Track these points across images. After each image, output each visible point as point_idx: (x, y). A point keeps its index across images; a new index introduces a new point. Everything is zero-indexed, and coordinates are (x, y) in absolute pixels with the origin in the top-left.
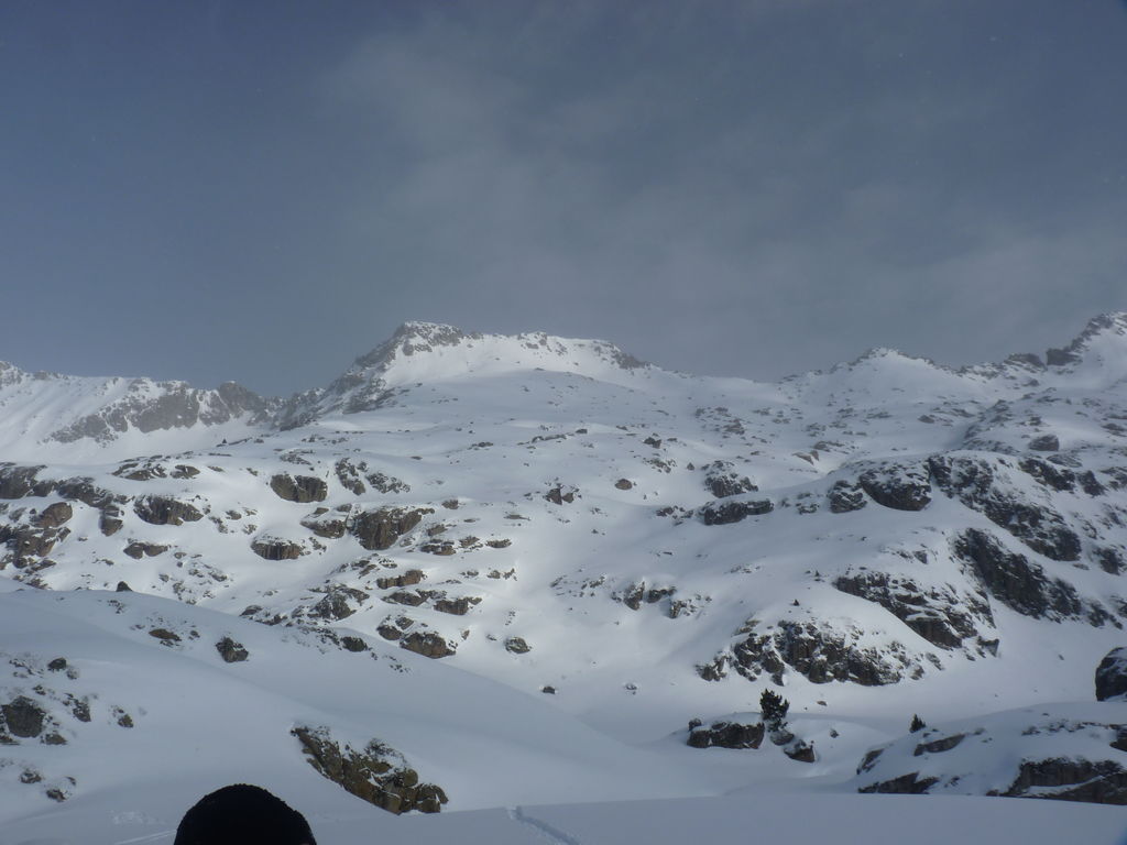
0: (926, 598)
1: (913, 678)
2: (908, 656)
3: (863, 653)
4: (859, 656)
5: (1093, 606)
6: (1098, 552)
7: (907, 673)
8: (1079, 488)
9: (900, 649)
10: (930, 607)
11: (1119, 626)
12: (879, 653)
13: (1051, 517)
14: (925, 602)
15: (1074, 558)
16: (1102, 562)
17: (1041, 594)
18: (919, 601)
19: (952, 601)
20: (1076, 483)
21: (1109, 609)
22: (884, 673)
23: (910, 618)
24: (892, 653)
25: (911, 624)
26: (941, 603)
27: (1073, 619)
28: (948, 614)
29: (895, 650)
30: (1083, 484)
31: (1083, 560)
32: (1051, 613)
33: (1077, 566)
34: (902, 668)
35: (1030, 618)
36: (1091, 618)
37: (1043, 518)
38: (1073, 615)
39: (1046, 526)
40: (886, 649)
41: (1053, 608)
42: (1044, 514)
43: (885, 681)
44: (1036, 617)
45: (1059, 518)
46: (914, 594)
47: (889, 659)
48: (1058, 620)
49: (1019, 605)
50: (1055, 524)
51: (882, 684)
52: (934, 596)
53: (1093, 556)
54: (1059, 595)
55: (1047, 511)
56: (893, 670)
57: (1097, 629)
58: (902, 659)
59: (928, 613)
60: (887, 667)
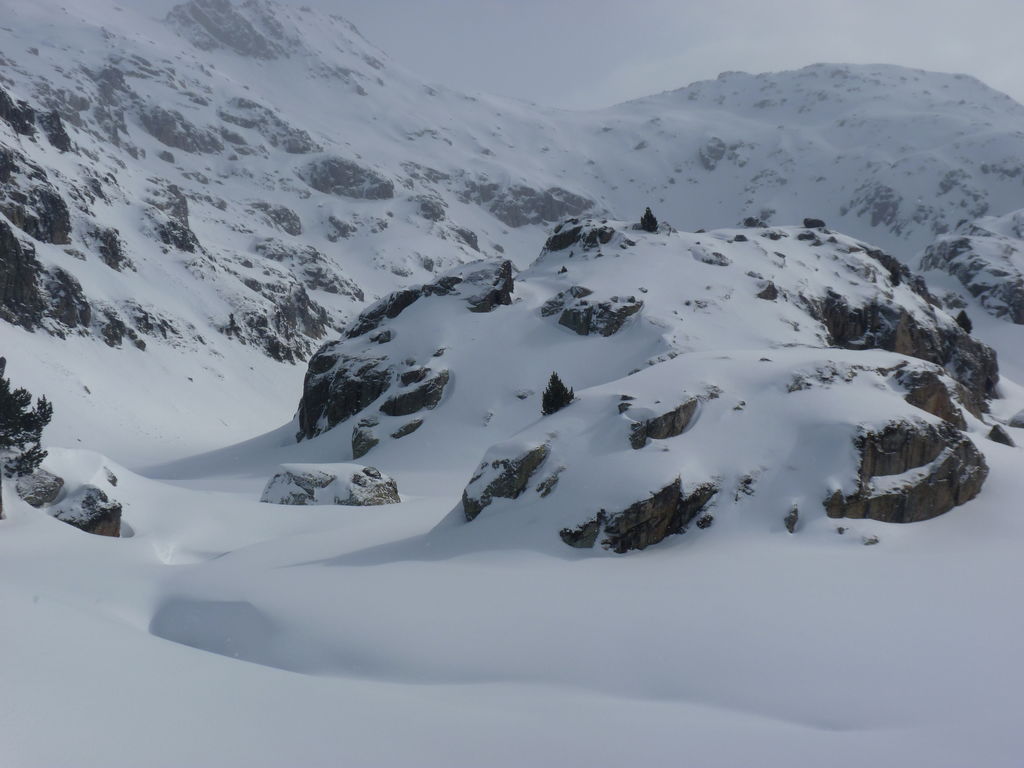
5: (107, 314)
6: (96, 234)
8: (41, 135)
11: (141, 345)
13: (29, 170)
15: (65, 241)
16: (102, 250)
17: (35, 292)
20: (36, 126)
21: (129, 324)
27: (80, 333)
30: (45, 129)
31: (76, 245)
32: (50, 322)
33: (69, 253)
35: (20, 329)
36: (105, 332)
37: (16, 169)
38: (80, 327)
39: (23, 183)
41: (53, 315)
42: (18, 163)
44: (29, 328)
45: (39, 173)
48: (61, 335)
50: (36, 182)
53: (89, 240)
54: (62, 293)
55: (22, 159)
57: (113, 350)
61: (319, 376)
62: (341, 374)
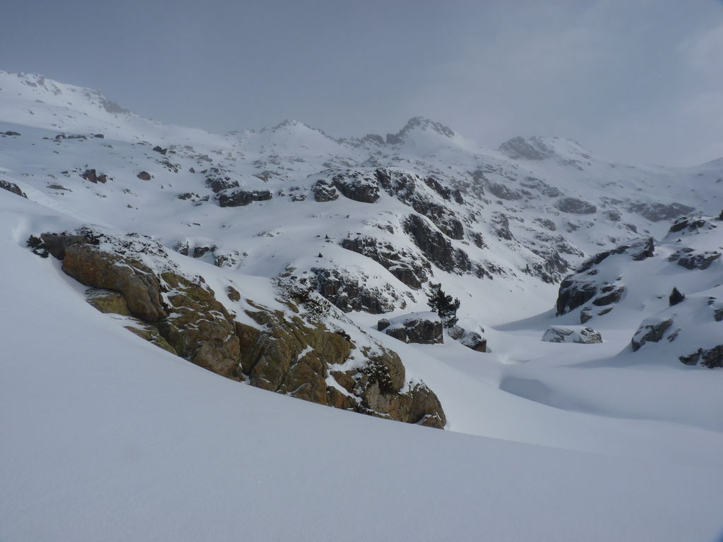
0: (399, 255)
1: (401, 308)
2: (397, 293)
3: (371, 291)
4: (369, 293)
5: (478, 266)
6: (473, 235)
7: (397, 304)
8: (453, 199)
9: (391, 289)
10: (402, 261)
11: (491, 278)
12: (380, 291)
13: (449, 213)
14: (399, 258)
15: (462, 238)
16: (475, 241)
17: (452, 258)
18: (395, 257)
19: (414, 258)
20: (451, 196)
21: (486, 270)
22: (384, 305)
23: (391, 268)
24: (388, 291)
25: (392, 272)
26: (407, 259)
27: (468, 273)
28: (413, 266)
29: (389, 289)
30: (454, 196)
31: (466, 240)
32: (457, 270)
33: (463, 243)
34: (394, 301)
35: (446, 272)
36: (477, 273)
37: (444, 213)
38: (468, 271)
39: (446, 217)
40: (383, 288)
41: (458, 267)
42: (444, 210)
43: (385, 310)
44: (449, 272)
45: (452, 213)
46: (392, 253)
47: (386, 295)
48: (461, 274)
49: (440, 265)
50: (451, 217)
51: (384, 313)
52: (404, 254)
53: (470, 238)
54: (461, 258)
55: (446, 208)
56: (389, 303)
57: (480, 279)
58: (393, 295)
59: (403, 266)
60: (386, 301)
61: (565, 289)
62: (574, 289)
